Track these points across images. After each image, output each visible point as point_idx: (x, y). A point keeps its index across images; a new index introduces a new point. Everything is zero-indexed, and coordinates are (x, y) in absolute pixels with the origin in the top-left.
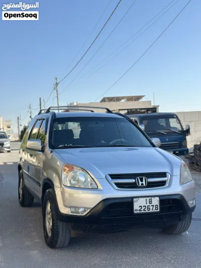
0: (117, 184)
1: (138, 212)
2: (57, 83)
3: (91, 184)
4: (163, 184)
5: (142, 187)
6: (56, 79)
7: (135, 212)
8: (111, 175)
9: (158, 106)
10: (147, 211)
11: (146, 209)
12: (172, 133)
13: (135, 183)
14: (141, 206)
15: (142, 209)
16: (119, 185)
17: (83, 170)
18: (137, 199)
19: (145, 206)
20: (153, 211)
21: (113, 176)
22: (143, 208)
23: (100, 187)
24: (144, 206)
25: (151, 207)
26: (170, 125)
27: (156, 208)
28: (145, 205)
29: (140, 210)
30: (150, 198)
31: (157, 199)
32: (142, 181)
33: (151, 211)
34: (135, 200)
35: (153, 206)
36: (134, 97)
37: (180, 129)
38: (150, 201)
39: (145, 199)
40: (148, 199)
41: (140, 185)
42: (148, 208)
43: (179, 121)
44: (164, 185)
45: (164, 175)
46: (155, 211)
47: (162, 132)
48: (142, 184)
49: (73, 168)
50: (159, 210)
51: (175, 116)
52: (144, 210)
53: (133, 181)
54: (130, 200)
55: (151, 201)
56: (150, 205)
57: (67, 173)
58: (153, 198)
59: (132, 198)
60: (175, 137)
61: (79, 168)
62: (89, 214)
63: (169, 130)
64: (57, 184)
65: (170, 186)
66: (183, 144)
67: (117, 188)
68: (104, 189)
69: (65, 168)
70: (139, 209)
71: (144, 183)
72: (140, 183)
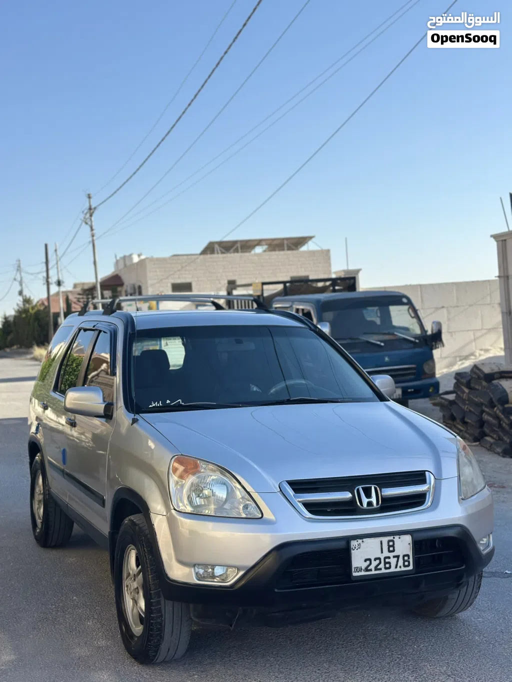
0: (308, 506)
1: (363, 573)
2: (90, 209)
3: (246, 507)
4: (417, 500)
5: (370, 511)
6: (89, 197)
7: (355, 574)
8: (291, 483)
9: (358, 271)
10: (384, 571)
11: (382, 566)
12: (397, 342)
13: (352, 502)
14: (370, 560)
15: (372, 567)
16: (315, 509)
17: (224, 470)
18: (360, 541)
19: (379, 559)
20: (398, 569)
21: (299, 486)
22: (374, 563)
23: (268, 515)
24: (375, 559)
25: (393, 561)
26: (391, 322)
27: (404, 561)
28: (379, 555)
29: (367, 570)
30: (391, 538)
31: (408, 539)
32: (368, 495)
33: (393, 569)
34: (354, 543)
35: (398, 557)
36: (287, 239)
37: (418, 331)
38: (389, 546)
39: (378, 540)
40: (385, 540)
41: (365, 505)
42: (385, 563)
43: (415, 311)
44: (422, 503)
45: (419, 477)
46: (403, 569)
47: (373, 339)
48: (370, 504)
49: (196, 466)
50: (411, 568)
51: (405, 300)
52: (376, 569)
53: (347, 495)
54: (342, 544)
55: (393, 546)
56: (391, 555)
57: (181, 477)
58: (397, 537)
59: (348, 539)
60: (407, 352)
61: (211, 466)
62: (243, 582)
63: (389, 334)
64: (156, 506)
65: (435, 505)
66: (426, 368)
67: (309, 515)
68: (276, 518)
69: (176, 465)
70: (364, 565)
71: (374, 500)
72: (365, 501)
